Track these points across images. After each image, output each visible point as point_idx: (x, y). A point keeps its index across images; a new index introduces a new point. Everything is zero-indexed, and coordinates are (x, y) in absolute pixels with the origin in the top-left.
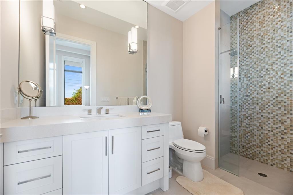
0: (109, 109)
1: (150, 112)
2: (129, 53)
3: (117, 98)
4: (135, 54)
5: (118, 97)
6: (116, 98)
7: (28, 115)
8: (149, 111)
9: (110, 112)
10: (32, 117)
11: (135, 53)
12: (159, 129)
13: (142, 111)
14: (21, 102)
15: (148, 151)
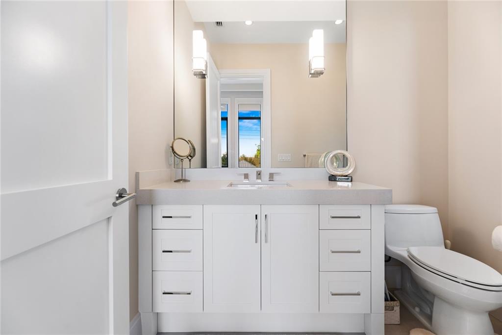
0: (273, 173)
1: (351, 181)
2: (311, 77)
3: (305, 156)
4: (321, 75)
5: (307, 155)
6: (302, 156)
7: (181, 178)
8: (348, 178)
9: (275, 178)
10: (185, 181)
11: (321, 73)
12: (360, 216)
13: (333, 178)
14: (176, 163)
15: (333, 252)
